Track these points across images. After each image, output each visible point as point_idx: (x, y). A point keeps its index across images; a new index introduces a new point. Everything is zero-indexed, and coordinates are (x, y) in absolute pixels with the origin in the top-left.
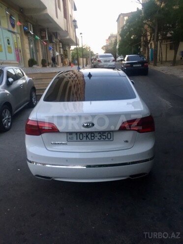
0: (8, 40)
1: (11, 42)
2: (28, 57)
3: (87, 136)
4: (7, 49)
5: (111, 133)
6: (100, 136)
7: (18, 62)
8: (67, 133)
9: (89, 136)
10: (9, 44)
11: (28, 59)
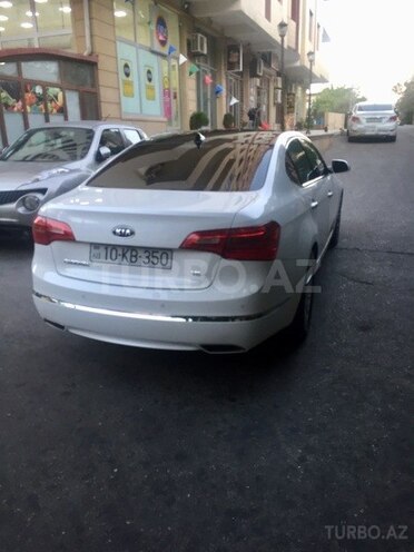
0: (149, 72)
1: (155, 76)
2: (192, 108)
3: (124, 255)
4: (144, 90)
5: (169, 253)
6: (148, 257)
7: (165, 119)
8: (91, 244)
9: (128, 255)
10: (150, 80)
11: (191, 114)
